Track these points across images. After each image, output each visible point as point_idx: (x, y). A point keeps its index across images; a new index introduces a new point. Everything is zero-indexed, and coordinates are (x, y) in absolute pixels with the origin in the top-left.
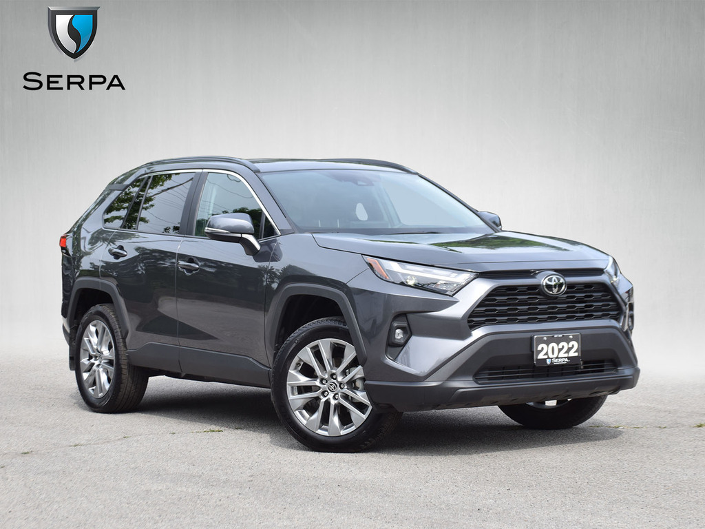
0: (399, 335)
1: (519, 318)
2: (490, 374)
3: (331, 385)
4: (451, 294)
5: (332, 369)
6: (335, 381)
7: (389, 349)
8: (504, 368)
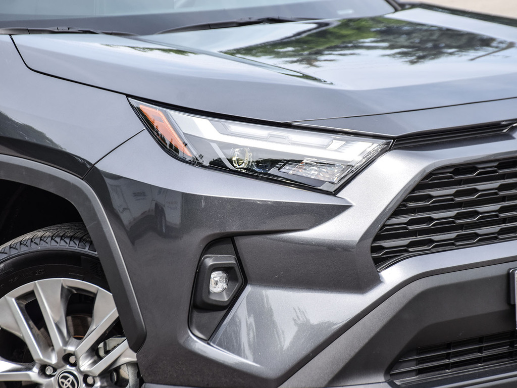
0: (218, 284)
1: (479, 231)
2: (420, 362)
3: (65, 378)
4: (332, 189)
5: (66, 343)
6: (73, 369)
7: (196, 315)
8: (449, 346)
